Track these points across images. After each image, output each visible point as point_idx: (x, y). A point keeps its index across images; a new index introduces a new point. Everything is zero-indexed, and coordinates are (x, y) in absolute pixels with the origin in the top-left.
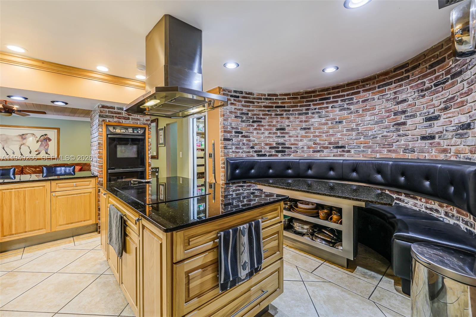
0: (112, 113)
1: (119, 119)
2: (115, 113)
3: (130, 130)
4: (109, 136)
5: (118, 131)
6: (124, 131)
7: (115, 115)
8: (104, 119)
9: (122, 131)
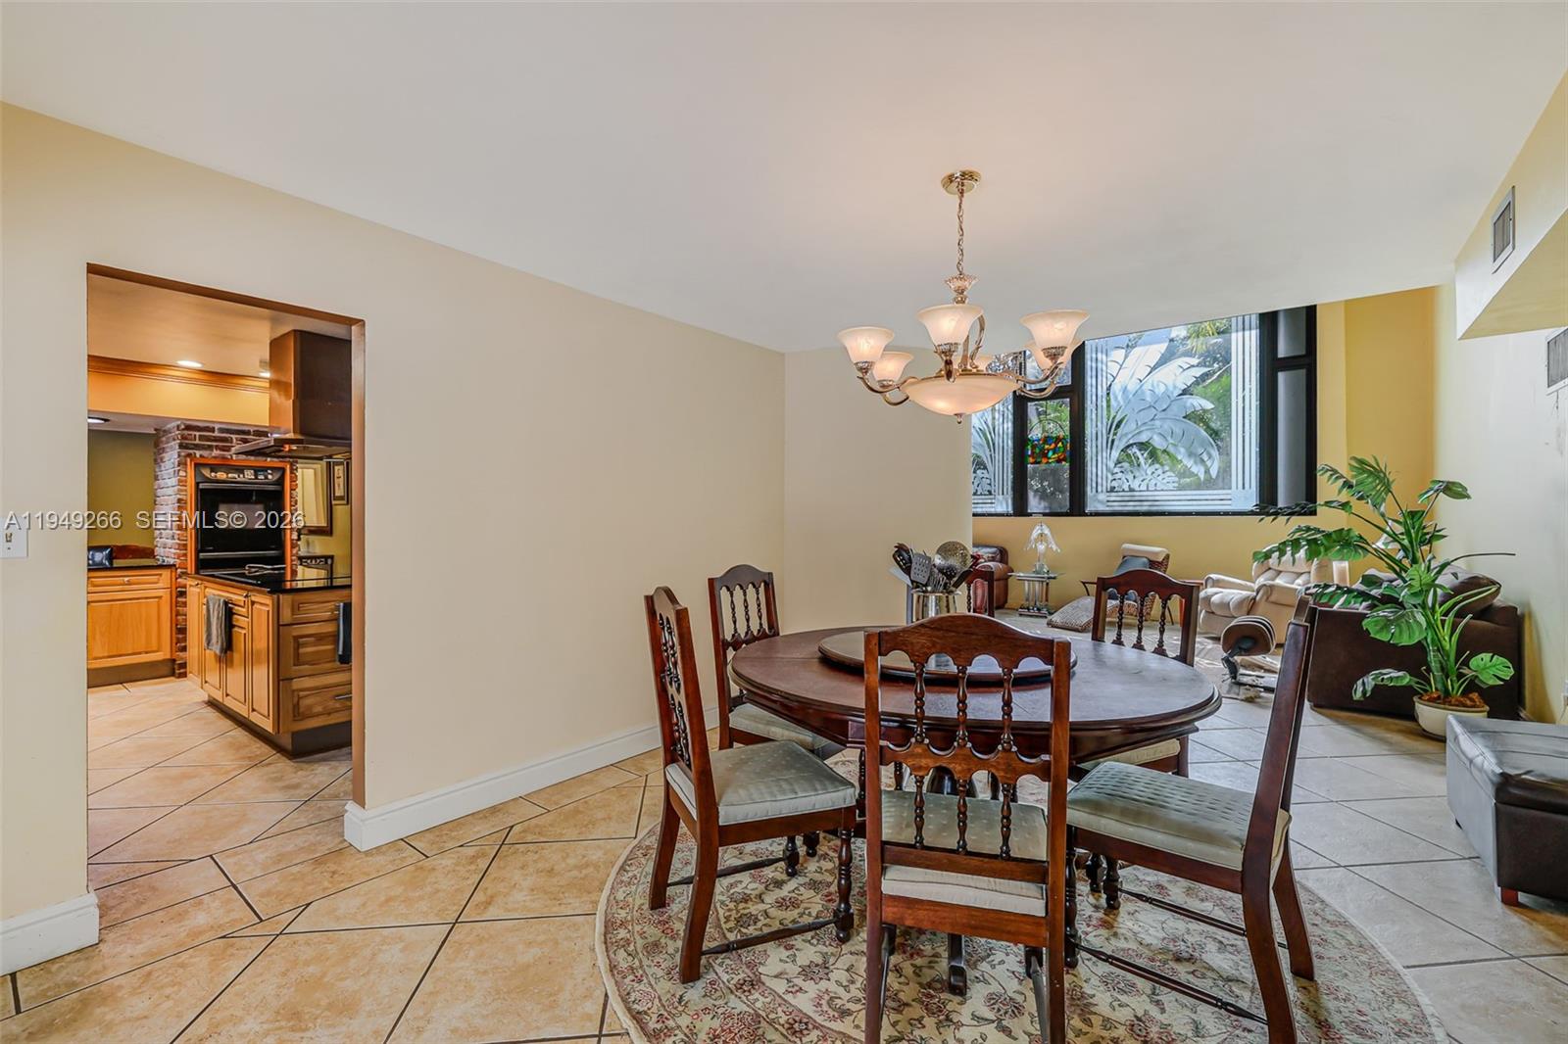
0: (208, 439)
1: (224, 451)
2: (216, 439)
3: (249, 475)
4: (201, 486)
5: (221, 475)
6: (236, 476)
7: (214, 444)
8: (191, 451)
9: (230, 475)
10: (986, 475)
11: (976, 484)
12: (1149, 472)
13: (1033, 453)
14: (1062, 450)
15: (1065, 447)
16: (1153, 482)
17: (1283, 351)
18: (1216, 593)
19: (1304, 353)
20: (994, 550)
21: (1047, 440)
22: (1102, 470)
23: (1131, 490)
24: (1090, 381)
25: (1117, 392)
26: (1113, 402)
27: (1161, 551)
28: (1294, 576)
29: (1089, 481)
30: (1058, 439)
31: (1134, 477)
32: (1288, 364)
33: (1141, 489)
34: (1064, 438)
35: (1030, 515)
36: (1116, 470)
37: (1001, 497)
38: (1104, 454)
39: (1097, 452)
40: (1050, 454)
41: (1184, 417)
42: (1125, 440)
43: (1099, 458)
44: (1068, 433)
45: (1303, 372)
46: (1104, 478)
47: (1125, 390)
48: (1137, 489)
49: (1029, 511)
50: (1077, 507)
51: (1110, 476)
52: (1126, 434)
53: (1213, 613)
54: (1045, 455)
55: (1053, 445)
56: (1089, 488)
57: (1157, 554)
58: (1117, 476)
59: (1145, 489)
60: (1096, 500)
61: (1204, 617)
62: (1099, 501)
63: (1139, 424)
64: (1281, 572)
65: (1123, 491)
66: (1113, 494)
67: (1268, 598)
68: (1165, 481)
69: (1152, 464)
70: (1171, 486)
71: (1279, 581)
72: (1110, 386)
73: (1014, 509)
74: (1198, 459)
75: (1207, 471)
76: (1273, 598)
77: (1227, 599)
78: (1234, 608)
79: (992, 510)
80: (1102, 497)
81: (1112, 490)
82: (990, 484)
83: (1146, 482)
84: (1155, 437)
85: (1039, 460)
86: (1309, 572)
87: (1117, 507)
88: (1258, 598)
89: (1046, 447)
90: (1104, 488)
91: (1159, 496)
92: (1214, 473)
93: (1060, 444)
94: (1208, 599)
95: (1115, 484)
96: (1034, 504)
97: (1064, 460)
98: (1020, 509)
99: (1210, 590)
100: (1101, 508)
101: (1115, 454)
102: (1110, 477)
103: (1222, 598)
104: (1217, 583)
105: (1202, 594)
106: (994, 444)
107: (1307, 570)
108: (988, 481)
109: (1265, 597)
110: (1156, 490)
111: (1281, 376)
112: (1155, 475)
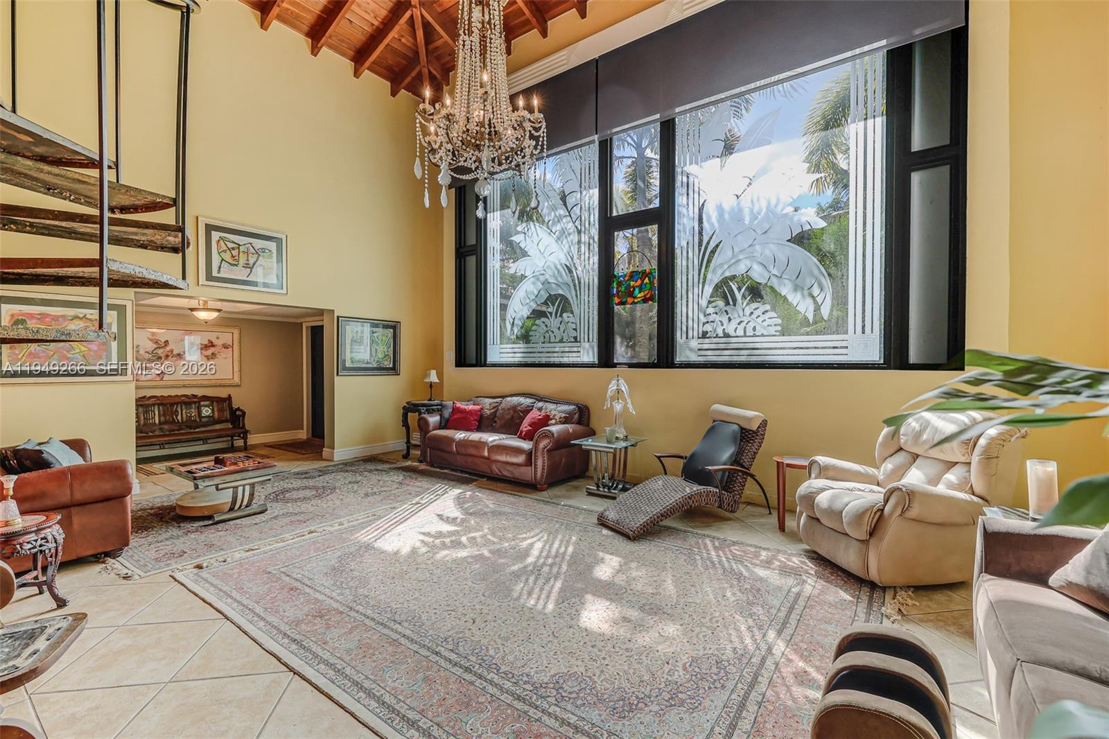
10: (572, 320)
11: (562, 329)
12: (748, 311)
13: (618, 292)
14: (648, 287)
15: (651, 283)
16: (752, 325)
17: (918, 142)
18: (823, 490)
19: (948, 142)
20: (572, 407)
21: (632, 275)
22: (693, 311)
23: (727, 335)
24: (680, 200)
25: (711, 213)
26: (706, 224)
27: (758, 416)
28: (941, 466)
29: (679, 324)
30: (645, 274)
31: (730, 319)
32: (927, 159)
33: (738, 334)
34: (650, 273)
35: (614, 366)
36: (710, 310)
37: (587, 345)
38: (696, 290)
39: (687, 290)
40: (637, 291)
41: (789, 241)
42: (720, 272)
43: (690, 295)
44: (655, 265)
45: (946, 170)
46: (696, 319)
47: (720, 209)
48: (732, 333)
49: (615, 361)
50: (665, 357)
51: (701, 316)
52: (721, 265)
53: (818, 520)
54: (631, 294)
55: (639, 282)
56: (678, 334)
57: (750, 419)
58: (711, 318)
59: (742, 334)
60: (688, 348)
61: (805, 523)
62: (691, 350)
63: (736, 250)
64: (918, 456)
65: (717, 336)
66: (707, 341)
67: (903, 512)
68: (765, 324)
69: (752, 301)
70: (772, 330)
71: (915, 477)
72: (703, 205)
73: (599, 359)
74: (806, 292)
75: (817, 308)
76: (914, 512)
77: (838, 505)
78: (849, 524)
79: (578, 360)
80: (694, 344)
81: (704, 335)
82: (575, 330)
83: (743, 324)
84: (756, 267)
85: (624, 300)
86: (969, 464)
87: (712, 357)
88: (887, 509)
89: (632, 283)
90: (696, 334)
91: (760, 342)
92: (825, 311)
93: (647, 280)
94: (809, 499)
95: (708, 328)
96: (621, 352)
97: (651, 299)
98: (606, 360)
99: (815, 483)
100: (694, 358)
101: (709, 290)
102: (703, 319)
103: (833, 498)
104: (824, 472)
105: (803, 489)
106: (580, 283)
107: (963, 459)
108: (574, 326)
109: (899, 511)
110: (754, 336)
111: (916, 178)
112: (754, 316)
